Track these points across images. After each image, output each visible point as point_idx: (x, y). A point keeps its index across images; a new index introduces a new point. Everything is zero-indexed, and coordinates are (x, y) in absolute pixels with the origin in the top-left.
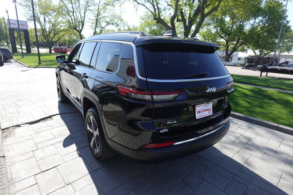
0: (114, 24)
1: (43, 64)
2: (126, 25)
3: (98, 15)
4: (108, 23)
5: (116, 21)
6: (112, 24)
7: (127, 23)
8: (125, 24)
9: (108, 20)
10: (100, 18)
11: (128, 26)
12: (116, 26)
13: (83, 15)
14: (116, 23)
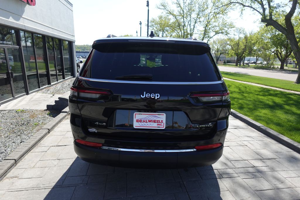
0: (223, 33)
2: (242, 32)
3: (207, 26)
4: (217, 33)
5: (226, 29)
6: (222, 33)
7: (244, 30)
8: (240, 31)
9: (217, 29)
10: (210, 28)
11: (244, 34)
12: (226, 35)
13: (192, 27)
14: (226, 32)
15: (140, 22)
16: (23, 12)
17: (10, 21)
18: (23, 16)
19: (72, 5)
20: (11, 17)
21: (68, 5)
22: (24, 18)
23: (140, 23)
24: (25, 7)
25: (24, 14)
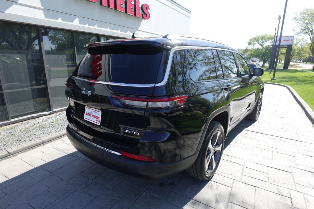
1: (276, 80)
15: (280, 16)
16: (139, 25)
17: (127, 34)
18: (138, 29)
19: (190, 12)
20: (129, 31)
21: (186, 12)
22: (139, 30)
23: (278, 17)
24: (142, 21)
25: (139, 28)
